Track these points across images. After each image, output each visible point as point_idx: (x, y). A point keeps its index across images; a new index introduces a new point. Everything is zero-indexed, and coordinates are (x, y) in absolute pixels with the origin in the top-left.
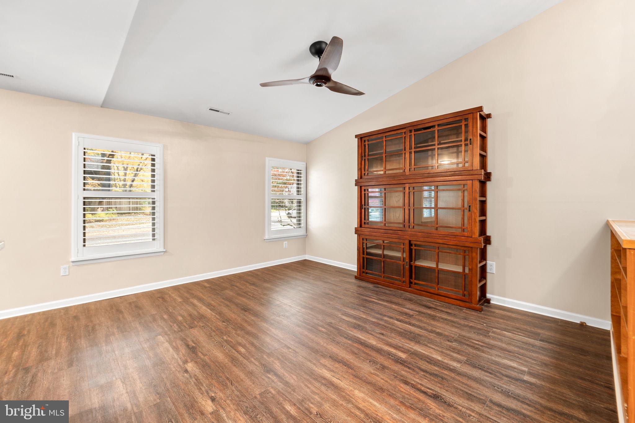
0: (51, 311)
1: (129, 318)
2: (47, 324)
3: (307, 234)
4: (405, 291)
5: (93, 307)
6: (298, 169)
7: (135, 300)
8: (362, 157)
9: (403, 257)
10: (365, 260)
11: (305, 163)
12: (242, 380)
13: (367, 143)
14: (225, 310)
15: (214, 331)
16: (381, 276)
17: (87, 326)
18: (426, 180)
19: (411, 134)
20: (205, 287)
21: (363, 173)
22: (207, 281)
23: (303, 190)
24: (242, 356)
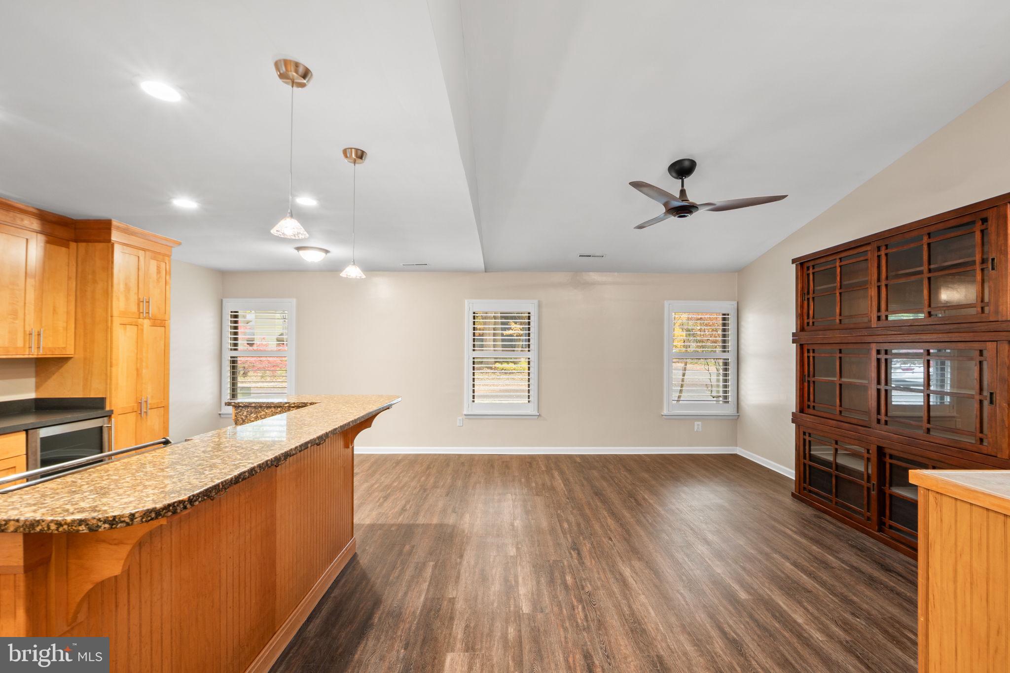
0: (450, 454)
1: (496, 474)
2: (445, 463)
3: (738, 414)
4: (869, 536)
5: (477, 458)
6: (724, 313)
7: (508, 460)
8: (803, 295)
9: (868, 473)
10: (807, 468)
11: (736, 302)
12: (548, 546)
13: (811, 271)
14: (577, 489)
15: (554, 504)
16: (831, 501)
17: (467, 472)
18: (905, 338)
19: (879, 253)
20: (575, 462)
21: (806, 321)
22: (582, 457)
23: (731, 345)
24: (562, 530)
